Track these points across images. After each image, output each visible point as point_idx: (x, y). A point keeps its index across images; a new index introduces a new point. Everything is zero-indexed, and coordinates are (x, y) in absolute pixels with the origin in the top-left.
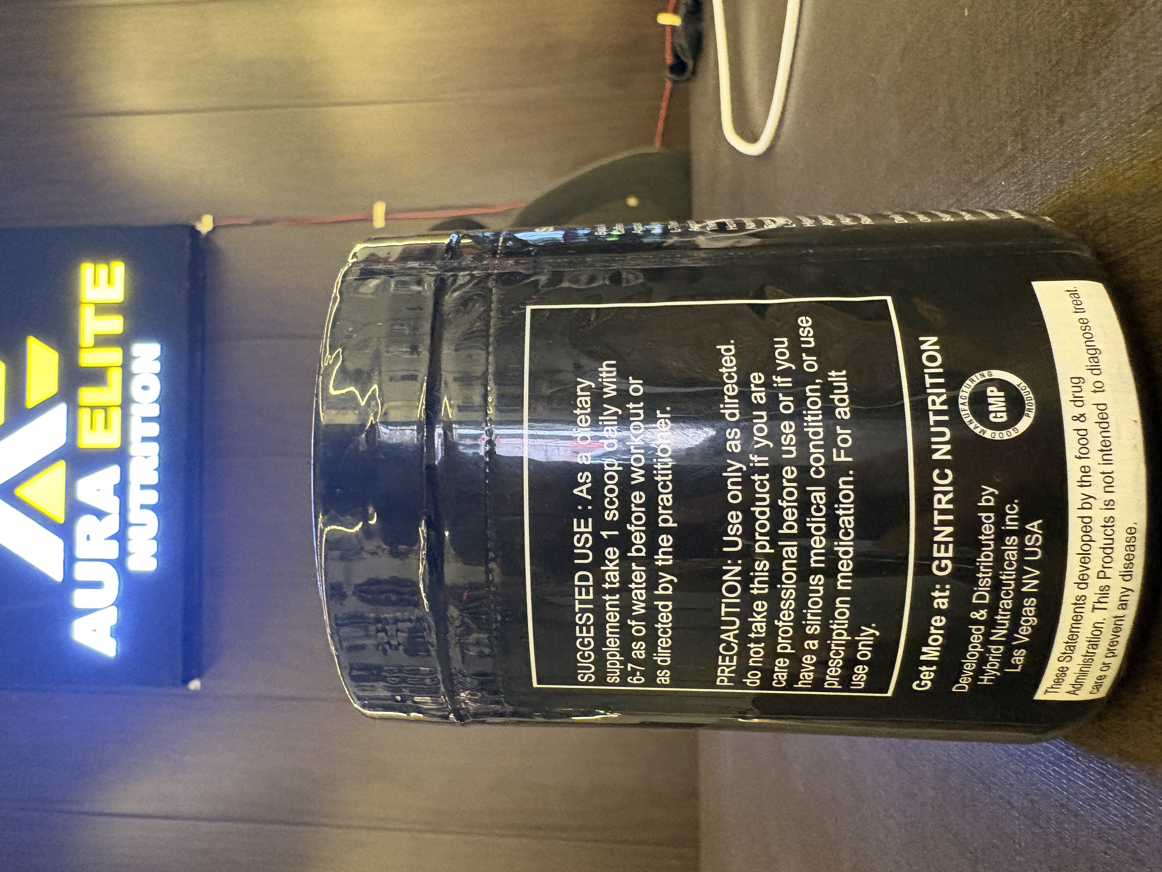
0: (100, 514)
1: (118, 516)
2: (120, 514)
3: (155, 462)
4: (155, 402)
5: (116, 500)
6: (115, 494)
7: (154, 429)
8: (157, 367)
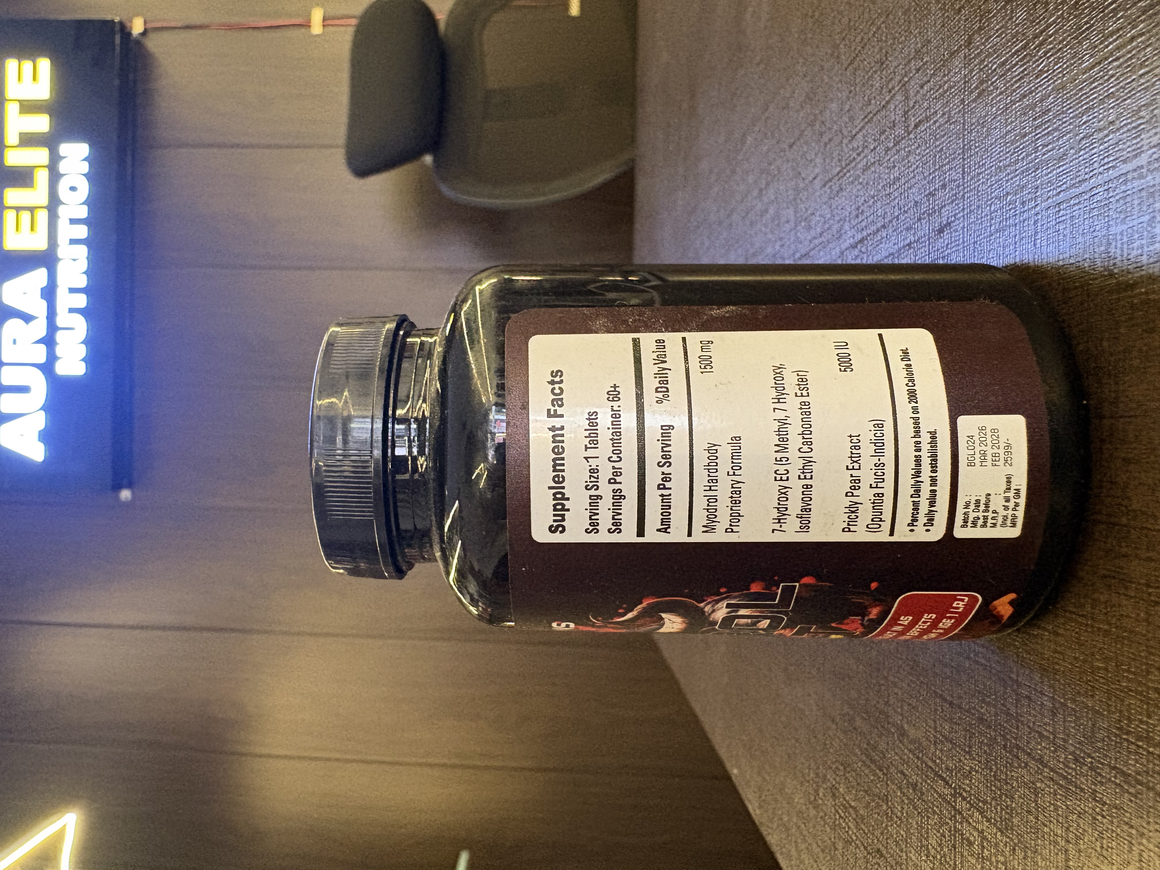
0: (27, 318)
1: (45, 321)
2: (47, 318)
3: (84, 265)
4: (83, 204)
5: (44, 304)
6: (42, 297)
7: (82, 232)
8: (85, 167)
